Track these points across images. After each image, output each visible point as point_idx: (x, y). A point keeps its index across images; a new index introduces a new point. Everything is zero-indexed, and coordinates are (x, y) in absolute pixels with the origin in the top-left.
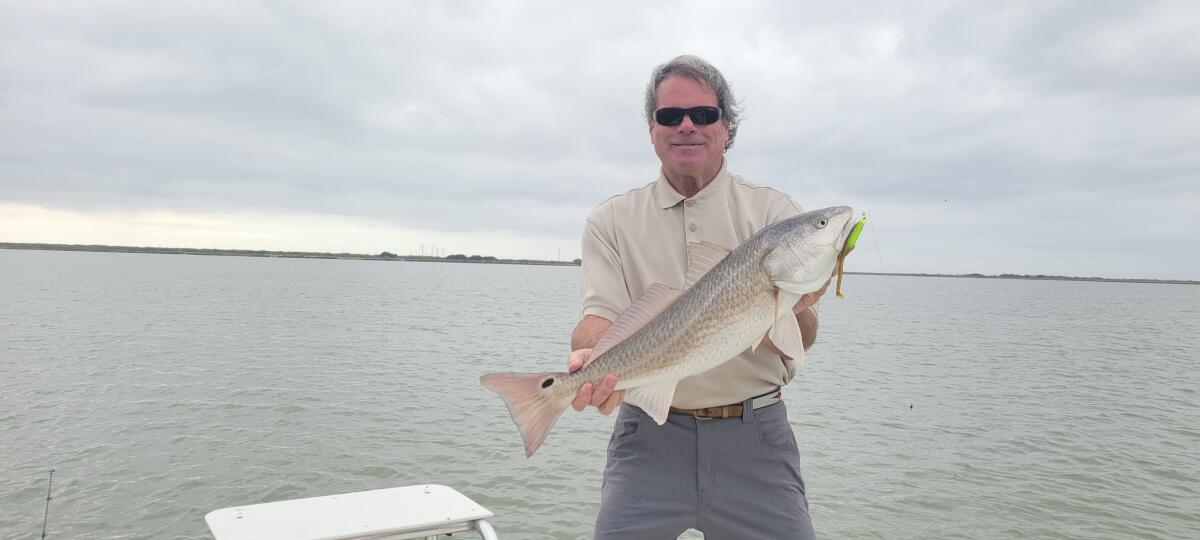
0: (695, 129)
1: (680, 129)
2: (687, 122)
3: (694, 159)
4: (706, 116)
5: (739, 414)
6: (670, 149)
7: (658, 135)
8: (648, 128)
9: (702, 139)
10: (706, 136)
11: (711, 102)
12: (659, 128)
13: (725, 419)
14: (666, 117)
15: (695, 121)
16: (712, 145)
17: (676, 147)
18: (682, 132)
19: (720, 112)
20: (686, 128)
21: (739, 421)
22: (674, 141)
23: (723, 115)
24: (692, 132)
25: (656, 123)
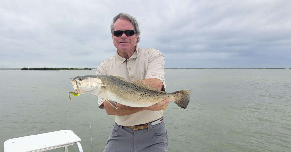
0: (126, 37)
1: (121, 37)
2: (124, 35)
3: (126, 47)
4: (130, 33)
5: (147, 128)
6: (118, 44)
7: (114, 39)
8: (112, 37)
9: (129, 41)
10: (130, 39)
11: (132, 28)
12: (115, 37)
13: (142, 130)
14: (117, 33)
15: (127, 35)
16: (132, 43)
17: (120, 43)
18: (122, 38)
19: (135, 31)
20: (124, 37)
21: (147, 130)
22: (120, 41)
23: (136, 32)
24: (126, 38)
25: (114, 36)
